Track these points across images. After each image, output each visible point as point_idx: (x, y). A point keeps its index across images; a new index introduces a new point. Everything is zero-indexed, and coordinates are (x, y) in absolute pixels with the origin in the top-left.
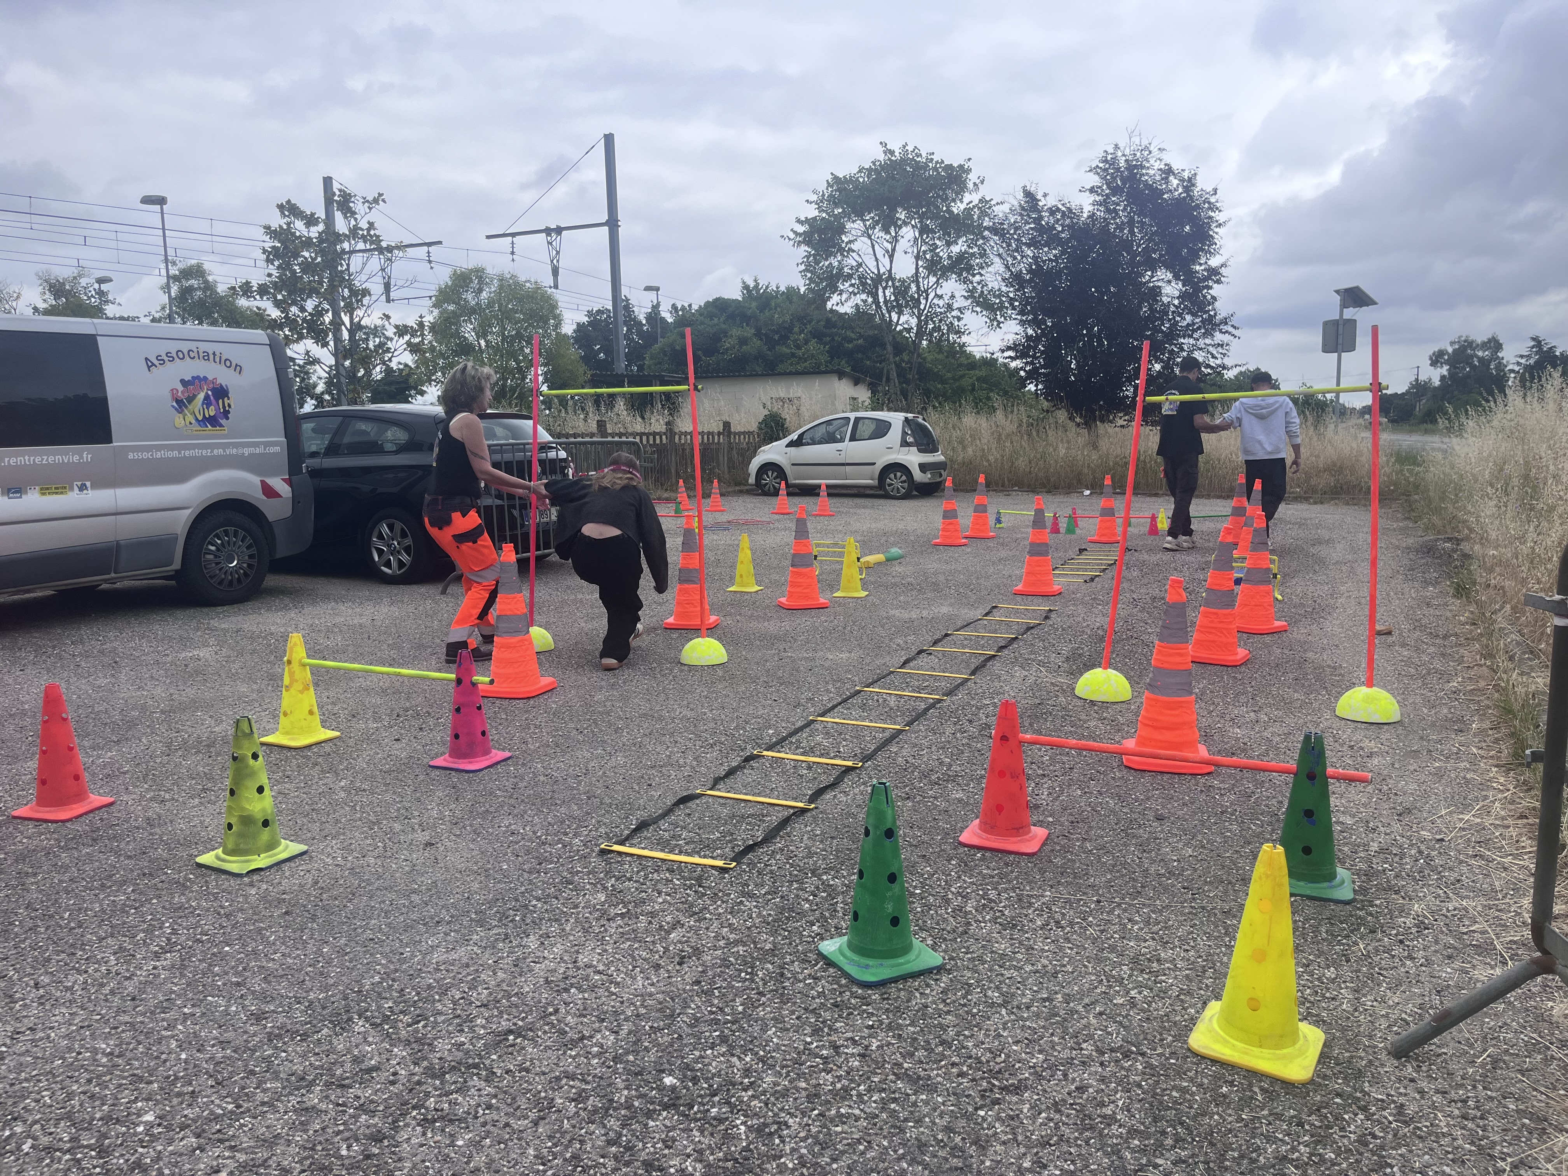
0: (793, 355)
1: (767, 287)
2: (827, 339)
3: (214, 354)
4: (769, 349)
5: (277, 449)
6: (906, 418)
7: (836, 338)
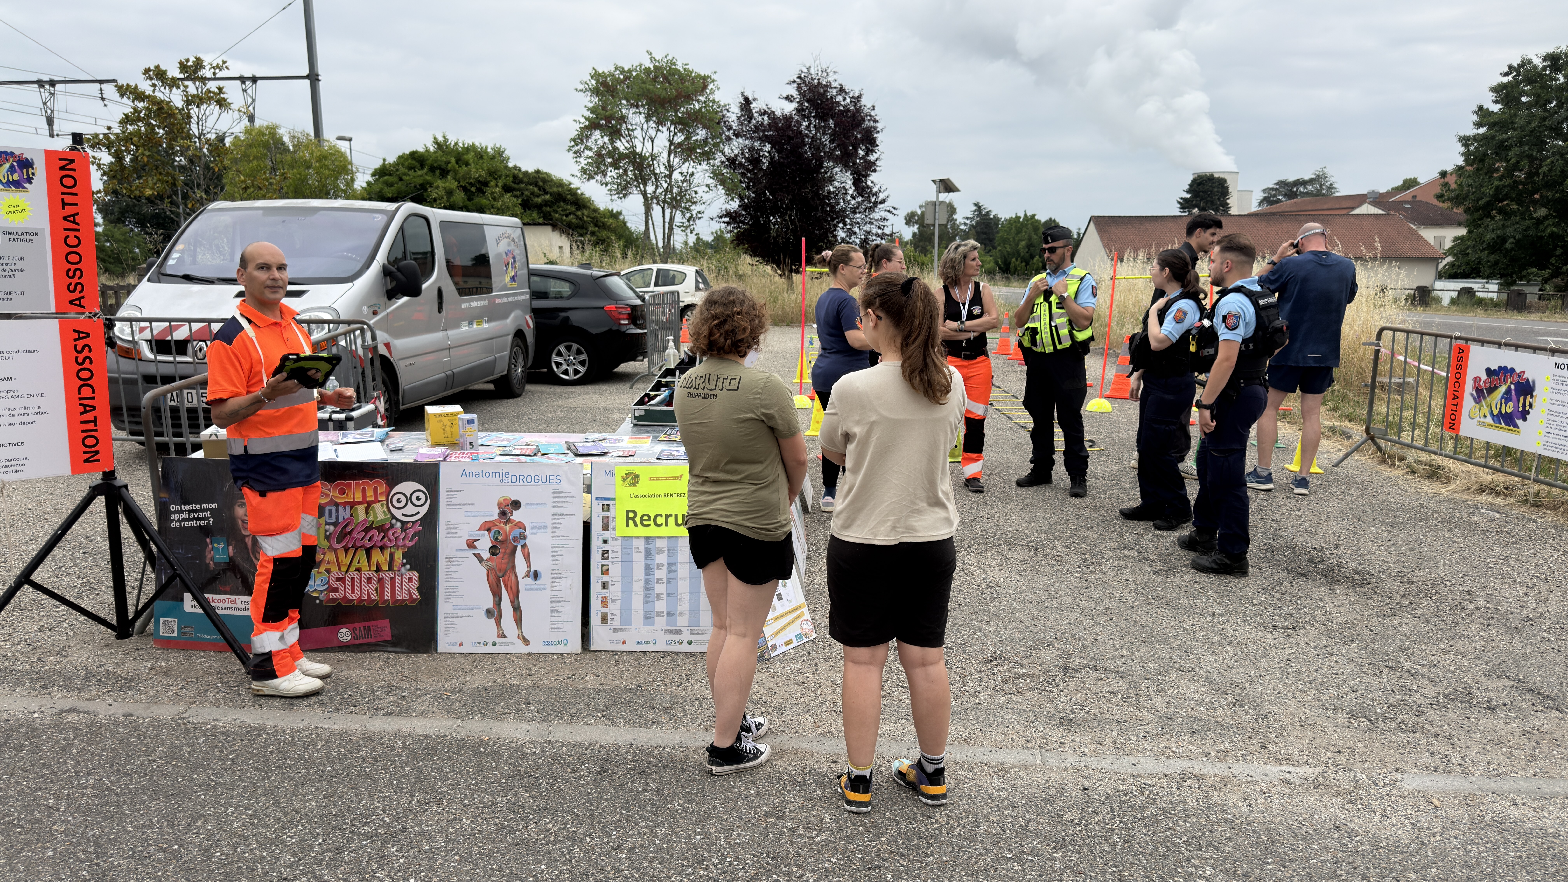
0: (492, 206)
1: (456, 144)
2: (518, 193)
4: (469, 200)
5: (528, 298)
6: (696, 270)
7: (526, 193)
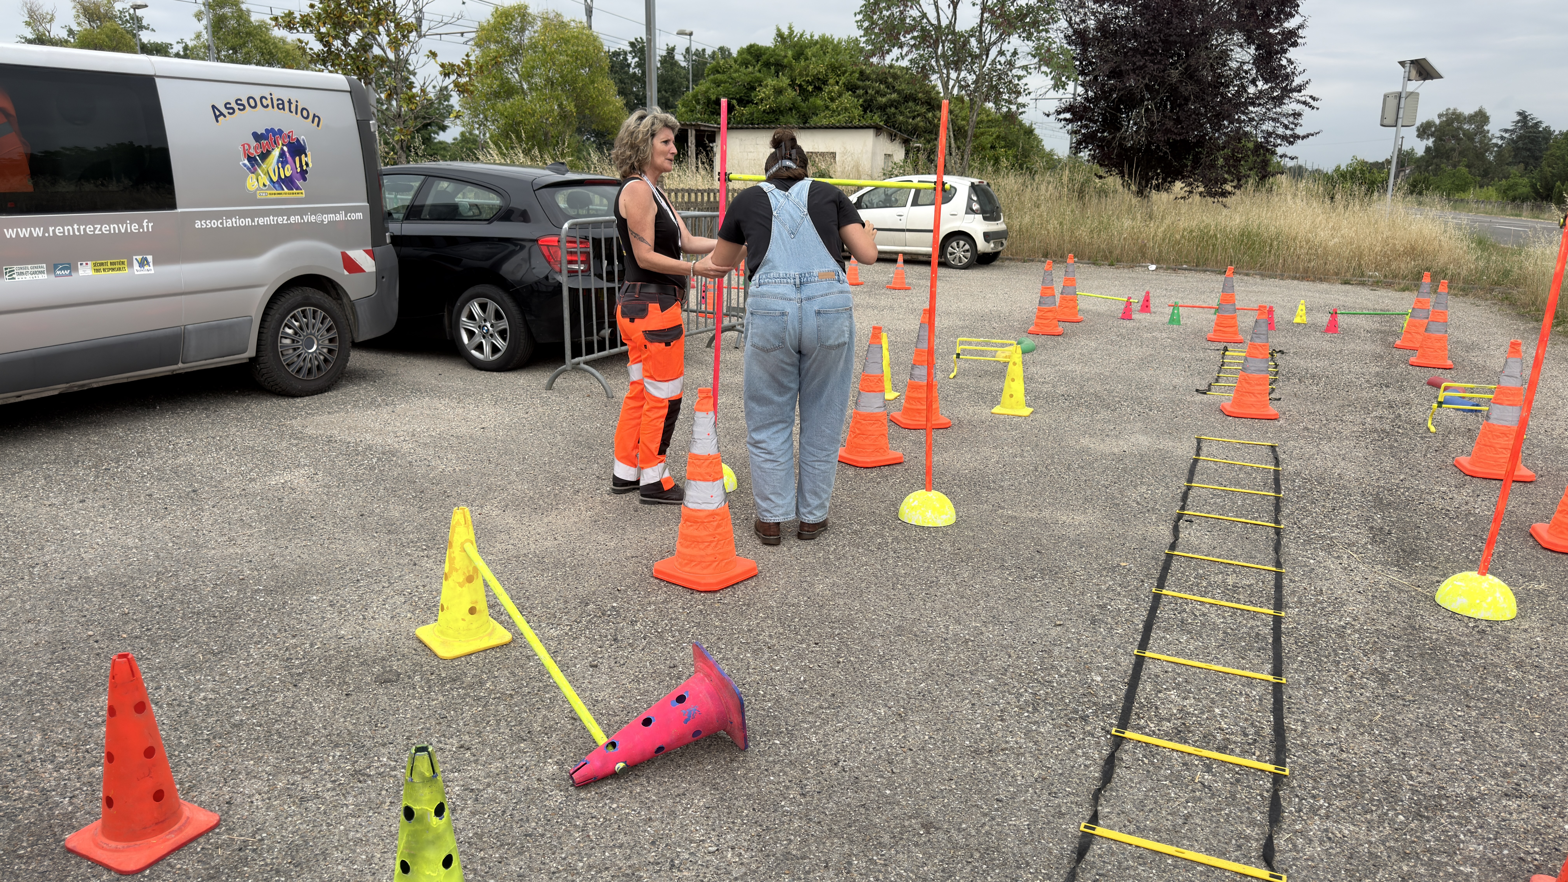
0: (827, 107)
1: (801, 35)
2: (861, 92)
3: (290, 102)
4: (804, 101)
5: (359, 216)
6: (973, 184)
7: (870, 91)
